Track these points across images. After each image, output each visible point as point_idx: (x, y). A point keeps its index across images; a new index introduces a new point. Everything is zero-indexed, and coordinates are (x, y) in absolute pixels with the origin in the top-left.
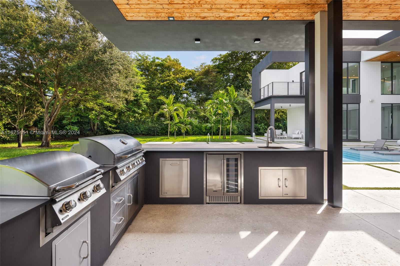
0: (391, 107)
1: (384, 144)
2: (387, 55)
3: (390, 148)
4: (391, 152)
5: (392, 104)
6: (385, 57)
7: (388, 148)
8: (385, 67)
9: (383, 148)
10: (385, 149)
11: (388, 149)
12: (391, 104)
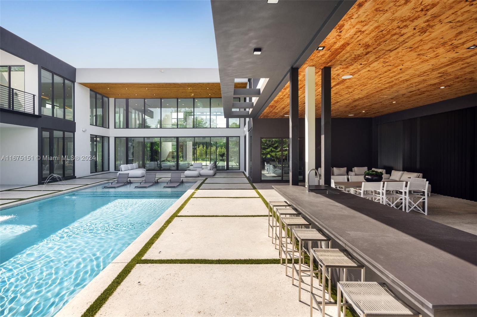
5: (96, 136)
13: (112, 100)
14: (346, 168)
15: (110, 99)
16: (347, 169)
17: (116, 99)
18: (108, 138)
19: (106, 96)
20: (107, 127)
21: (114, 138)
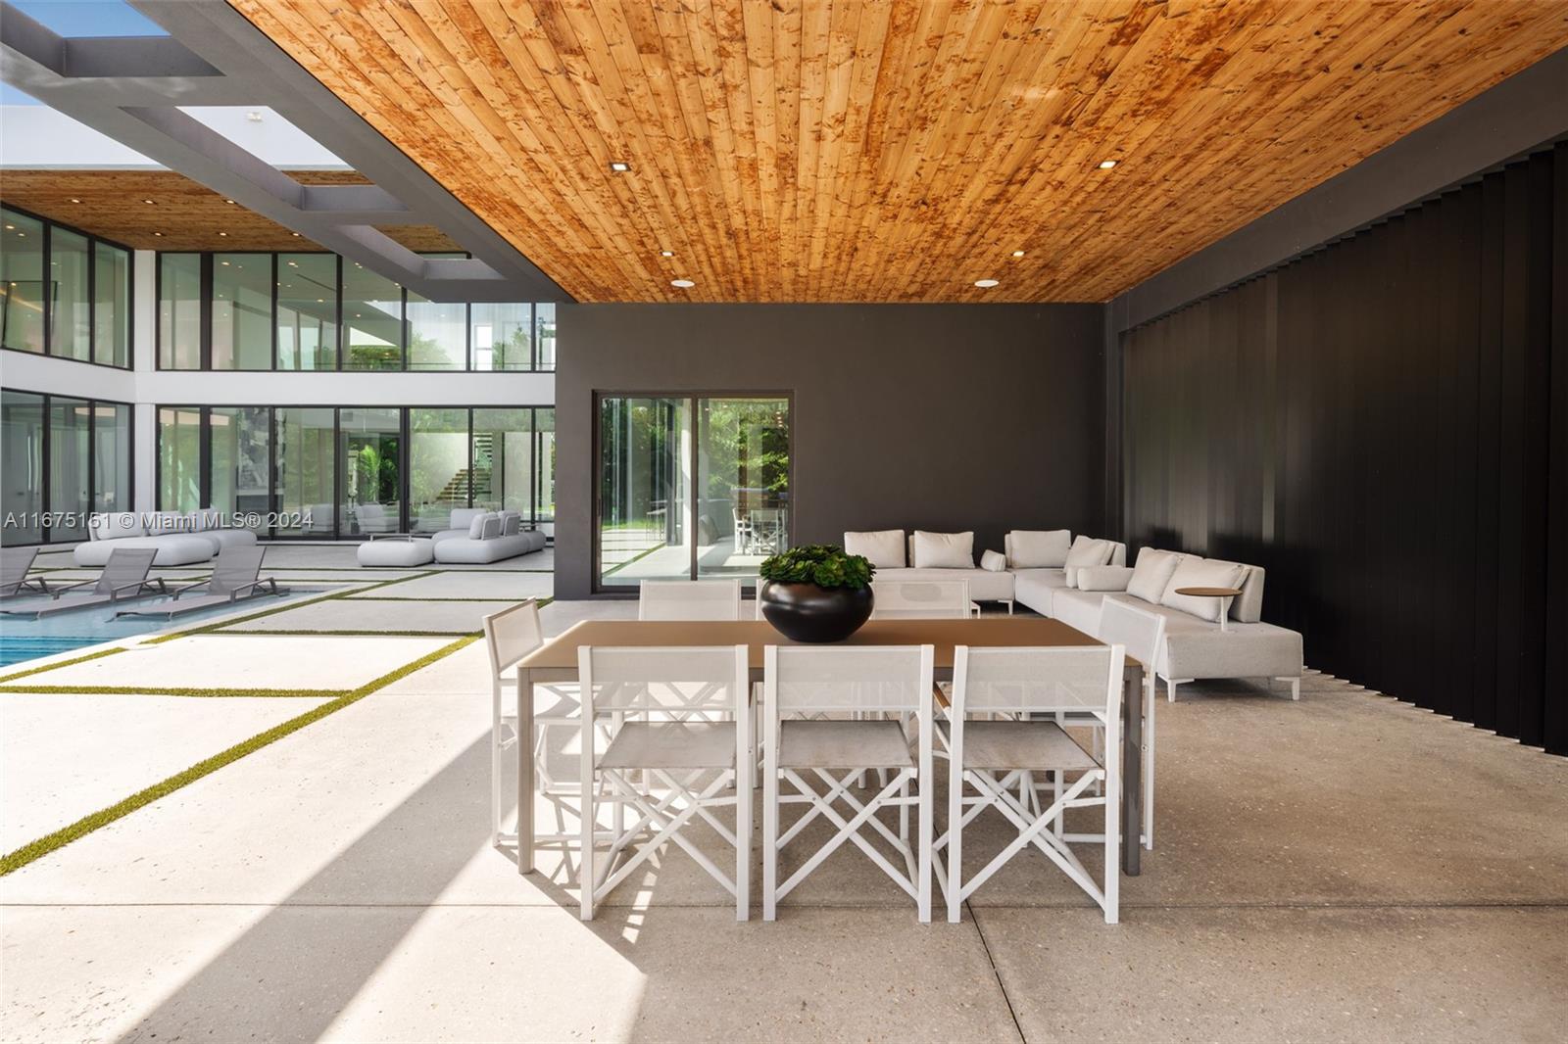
0: (40, 411)
1: (29, 568)
2: (29, 179)
3: (52, 579)
4: (66, 601)
5: (47, 396)
6: (22, 186)
7: (47, 583)
8: (15, 233)
9: (23, 585)
10: (32, 588)
11: (44, 590)
12: (41, 397)
13: (145, 259)
14: (970, 534)
15: (138, 254)
16: (976, 538)
17: (163, 255)
18: (127, 408)
19: (105, 236)
20: (126, 366)
21: (154, 407)
